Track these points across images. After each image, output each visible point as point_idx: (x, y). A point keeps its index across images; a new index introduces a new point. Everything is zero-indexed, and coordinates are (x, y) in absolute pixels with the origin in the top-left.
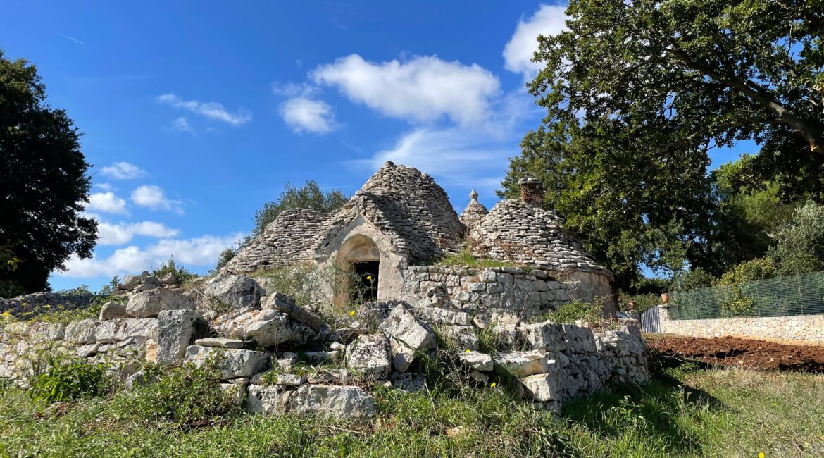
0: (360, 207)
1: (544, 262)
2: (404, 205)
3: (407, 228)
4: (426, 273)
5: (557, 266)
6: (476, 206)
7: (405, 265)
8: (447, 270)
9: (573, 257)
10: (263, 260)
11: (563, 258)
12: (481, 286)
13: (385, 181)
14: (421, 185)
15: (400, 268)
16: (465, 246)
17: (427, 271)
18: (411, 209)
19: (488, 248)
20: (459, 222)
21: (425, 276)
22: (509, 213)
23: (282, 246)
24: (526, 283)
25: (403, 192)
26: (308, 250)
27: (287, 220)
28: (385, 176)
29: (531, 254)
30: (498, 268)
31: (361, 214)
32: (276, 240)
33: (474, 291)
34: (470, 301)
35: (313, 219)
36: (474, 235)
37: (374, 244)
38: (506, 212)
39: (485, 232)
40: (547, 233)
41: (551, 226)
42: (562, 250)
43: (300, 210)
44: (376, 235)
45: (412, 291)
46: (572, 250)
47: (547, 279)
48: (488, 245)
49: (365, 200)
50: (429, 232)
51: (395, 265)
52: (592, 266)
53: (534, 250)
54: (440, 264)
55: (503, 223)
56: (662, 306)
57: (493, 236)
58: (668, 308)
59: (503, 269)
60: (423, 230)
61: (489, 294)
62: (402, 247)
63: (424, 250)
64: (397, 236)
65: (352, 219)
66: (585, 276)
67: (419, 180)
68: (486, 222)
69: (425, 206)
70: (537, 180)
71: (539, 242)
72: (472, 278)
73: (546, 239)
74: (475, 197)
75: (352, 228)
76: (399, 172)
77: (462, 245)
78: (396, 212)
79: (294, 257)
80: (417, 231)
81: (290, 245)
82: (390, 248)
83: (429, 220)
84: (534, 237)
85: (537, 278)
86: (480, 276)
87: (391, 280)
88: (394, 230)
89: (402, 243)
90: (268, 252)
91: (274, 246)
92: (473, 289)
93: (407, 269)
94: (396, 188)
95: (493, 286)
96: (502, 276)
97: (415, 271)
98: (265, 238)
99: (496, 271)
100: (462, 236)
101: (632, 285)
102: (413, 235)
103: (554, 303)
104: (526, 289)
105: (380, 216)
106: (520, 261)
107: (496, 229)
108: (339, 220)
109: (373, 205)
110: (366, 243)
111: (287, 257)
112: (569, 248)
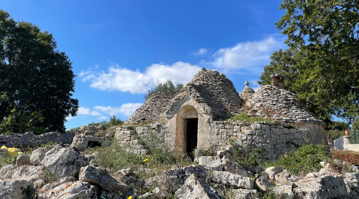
0: (188, 91)
1: (287, 118)
2: (211, 89)
3: (212, 101)
4: (222, 125)
5: (295, 120)
6: (248, 89)
7: (211, 120)
8: (233, 123)
9: (303, 115)
10: (143, 118)
11: (298, 116)
12: (252, 132)
13: (201, 78)
14: (219, 79)
15: (209, 122)
16: (243, 110)
17: (223, 124)
18: (214, 91)
19: (256, 111)
20: (239, 97)
21: (222, 126)
22: (266, 92)
23: (152, 111)
24: (277, 130)
25: (210, 83)
26: (164, 113)
27: (154, 98)
28: (201, 75)
29: (280, 114)
30: (262, 122)
31: (188, 94)
32: (149, 108)
33: (249, 135)
34: (246, 140)
35: (167, 97)
36: (248, 104)
37: (195, 110)
38: (265, 91)
39: (254, 103)
40: (288, 102)
41: (290, 99)
42: (297, 111)
43: (161, 93)
44: (196, 105)
45: (216, 134)
46: (303, 111)
47: (290, 127)
48: (256, 109)
49: (190, 88)
50: (224, 103)
51: (206, 120)
52: (315, 120)
53: (281, 112)
54: (230, 120)
55: (263, 97)
56: (345, 137)
57: (258, 104)
58: (349, 138)
59: (264, 122)
60: (221, 102)
61: (257, 136)
62: (210, 111)
63: (221, 112)
64: (207, 106)
65: (184, 97)
66: (311, 125)
67: (218, 77)
68: (254, 97)
69: (222, 90)
70: (281, 75)
71: (284, 107)
72: (247, 127)
73: (288, 105)
74: (248, 84)
75: (184, 102)
76: (208, 73)
77: (242, 109)
78: (206, 93)
79: (157, 116)
80: (217, 103)
81: (155, 110)
82: (203, 112)
83: (224, 97)
84: (281, 105)
85: (284, 127)
86: (252, 126)
87: (204, 128)
88: (205, 102)
89: (209, 109)
90: (145, 114)
91: (148, 111)
92: (248, 133)
93: (213, 122)
94: (207, 81)
95: (259, 132)
96: (264, 126)
97: (217, 123)
98: (144, 107)
99: (261, 124)
100: (241, 105)
101: (329, 127)
102: (215, 104)
103: (294, 141)
104: (278, 133)
105: (198, 95)
106: (274, 118)
107: (260, 101)
108: (178, 98)
109: (194, 90)
110: (191, 109)
111: (154, 116)
112: (301, 110)
